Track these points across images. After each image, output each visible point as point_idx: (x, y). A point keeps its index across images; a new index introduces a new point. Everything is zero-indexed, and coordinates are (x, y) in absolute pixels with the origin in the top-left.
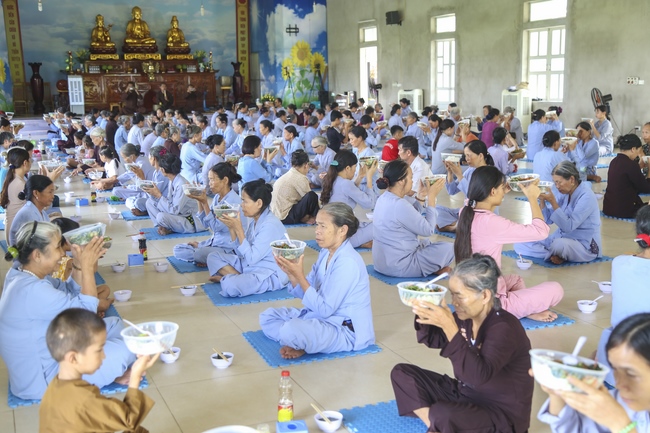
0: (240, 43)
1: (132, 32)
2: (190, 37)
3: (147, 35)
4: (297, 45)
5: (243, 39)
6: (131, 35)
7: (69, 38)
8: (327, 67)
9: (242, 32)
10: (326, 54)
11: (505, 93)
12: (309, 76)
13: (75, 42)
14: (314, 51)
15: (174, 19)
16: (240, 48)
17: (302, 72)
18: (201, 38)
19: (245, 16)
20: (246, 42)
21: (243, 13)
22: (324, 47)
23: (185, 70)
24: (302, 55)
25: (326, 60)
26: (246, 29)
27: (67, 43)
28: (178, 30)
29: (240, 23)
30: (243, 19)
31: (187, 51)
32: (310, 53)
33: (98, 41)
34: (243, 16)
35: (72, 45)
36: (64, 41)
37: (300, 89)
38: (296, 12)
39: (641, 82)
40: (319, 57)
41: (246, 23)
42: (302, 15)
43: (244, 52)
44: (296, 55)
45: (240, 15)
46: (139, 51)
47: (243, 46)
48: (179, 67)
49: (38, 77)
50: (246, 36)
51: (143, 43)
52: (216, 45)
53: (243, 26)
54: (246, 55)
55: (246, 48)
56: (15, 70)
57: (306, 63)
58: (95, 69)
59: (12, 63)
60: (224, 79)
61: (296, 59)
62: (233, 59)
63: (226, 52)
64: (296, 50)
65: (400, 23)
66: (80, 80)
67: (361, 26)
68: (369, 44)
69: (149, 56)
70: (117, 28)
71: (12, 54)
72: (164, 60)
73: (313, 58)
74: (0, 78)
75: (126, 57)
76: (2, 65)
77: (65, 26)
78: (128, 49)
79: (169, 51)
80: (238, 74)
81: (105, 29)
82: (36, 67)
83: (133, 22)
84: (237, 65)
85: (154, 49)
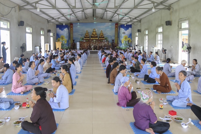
2: (105, 35)
3: (96, 34)
6: (93, 34)
7: (81, 35)
10: (131, 38)
11: (152, 48)
12: (127, 43)
13: (83, 36)
14: (128, 37)
15: (102, 31)
16: (116, 37)
17: (126, 42)
18: (107, 35)
19: (117, 30)
23: (102, 41)
24: (126, 38)
25: (131, 39)
28: (102, 33)
31: (104, 37)
33: (86, 35)
37: (125, 45)
39: (172, 47)
41: (117, 32)
42: (126, 30)
43: (116, 38)
46: (93, 37)
49: (74, 42)
50: (117, 34)
51: (95, 36)
52: (110, 36)
55: (117, 37)
56: (71, 41)
57: (127, 40)
58: (84, 41)
59: (71, 40)
60: (110, 43)
61: (124, 39)
62: (114, 39)
63: (113, 37)
64: (124, 37)
65: (140, 32)
66: (79, 43)
67: (136, 32)
68: (137, 36)
69: (95, 38)
70: (90, 33)
71: (71, 38)
72: (98, 39)
73: (128, 39)
74: (66, 43)
75: (91, 38)
76: (66, 40)
77: (81, 33)
78: (92, 37)
79: (100, 37)
80: (113, 42)
81: (88, 33)
82: (74, 41)
83: (93, 32)
84: (113, 40)
85: (97, 37)
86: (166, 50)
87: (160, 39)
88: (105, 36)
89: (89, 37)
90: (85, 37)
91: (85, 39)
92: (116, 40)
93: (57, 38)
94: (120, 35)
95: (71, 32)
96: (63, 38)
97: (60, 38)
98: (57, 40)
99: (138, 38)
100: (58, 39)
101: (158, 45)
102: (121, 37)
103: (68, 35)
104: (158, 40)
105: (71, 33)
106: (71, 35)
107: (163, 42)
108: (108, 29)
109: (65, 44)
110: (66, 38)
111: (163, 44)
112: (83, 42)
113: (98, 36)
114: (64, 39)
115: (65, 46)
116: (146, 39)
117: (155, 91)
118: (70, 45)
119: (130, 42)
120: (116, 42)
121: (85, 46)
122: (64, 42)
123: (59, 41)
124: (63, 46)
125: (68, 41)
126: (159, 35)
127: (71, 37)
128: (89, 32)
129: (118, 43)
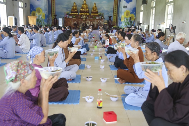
0: (114, 11)
1: (83, 7)
2: (99, 9)
3: (87, 8)
4: (126, 11)
5: (115, 10)
6: (83, 8)
7: (67, 9)
8: (135, 18)
9: (115, 8)
10: (135, 14)
11: (158, 26)
12: (129, 21)
13: (69, 9)
14: (131, 13)
15: (95, 4)
17: (127, 20)
18: (103, 9)
19: (117, 3)
20: (116, 11)
21: (116, 2)
22: (135, 12)
23: (95, 18)
24: (127, 14)
25: (135, 16)
26: (117, 7)
27: (67, 10)
28: (96, 7)
29: (115, 5)
30: (116, 4)
31: (97, 13)
32: (130, 14)
34: (116, 3)
35: (68, 11)
36: (66, 9)
37: (126, 24)
38: (126, 1)
39: (185, 23)
40: (133, 15)
41: (117, 5)
42: (128, 2)
43: (115, 14)
44: (125, 14)
45: (115, 3)
46: (83, 12)
47: (115, 12)
48: (94, 17)
49: (56, 18)
50: (116, 9)
51: (85, 10)
52: (107, 11)
53: (116, 6)
54: (116, 15)
55: (116, 13)
56: (53, 17)
57: (129, 17)
58: (71, 17)
59: (53, 15)
60: (105, 21)
61: (125, 16)
62: (112, 15)
63: (110, 13)
64: (125, 13)
65: (146, 4)
66: (62, 19)
67: (141, 5)
68: (142, 11)
69: (86, 14)
70: (79, 6)
71: (52, 13)
72: (90, 15)
73: (131, 15)
74: (44, 18)
75: (80, 14)
76: (44, 15)
77: (66, 5)
78: (81, 12)
79: (92, 13)
80: (110, 20)
81: (76, 6)
82: (55, 16)
83: (84, 4)
84: (110, 17)
85: (88, 12)
86: (175, 27)
87: (170, 13)
88: (99, 11)
89: (77, 12)
90: (72, 12)
91: (71, 14)
92: (114, 17)
93: (31, 11)
94: (120, 9)
95: (52, 3)
96: (39, 12)
97: (35, 10)
98: (31, 13)
99: (144, 14)
100: (33, 12)
101: (168, 21)
102: (121, 13)
103: (47, 7)
104: (167, 14)
105: (52, 5)
106: (52, 7)
107: (173, 17)
108: (104, 2)
109: (43, 20)
110: (43, 12)
111: (173, 19)
112: (69, 18)
113: (90, 11)
114: (41, 13)
115: (42, 22)
116: (152, 15)
117: (118, 79)
118: (51, 22)
119: (133, 20)
120: (114, 19)
121: (71, 24)
122: (41, 17)
123: (34, 15)
124: (40, 22)
125: (47, 16)
126: (169, 6)
127: (52, 11)
128: (78, 4)
129: (117, 22)
